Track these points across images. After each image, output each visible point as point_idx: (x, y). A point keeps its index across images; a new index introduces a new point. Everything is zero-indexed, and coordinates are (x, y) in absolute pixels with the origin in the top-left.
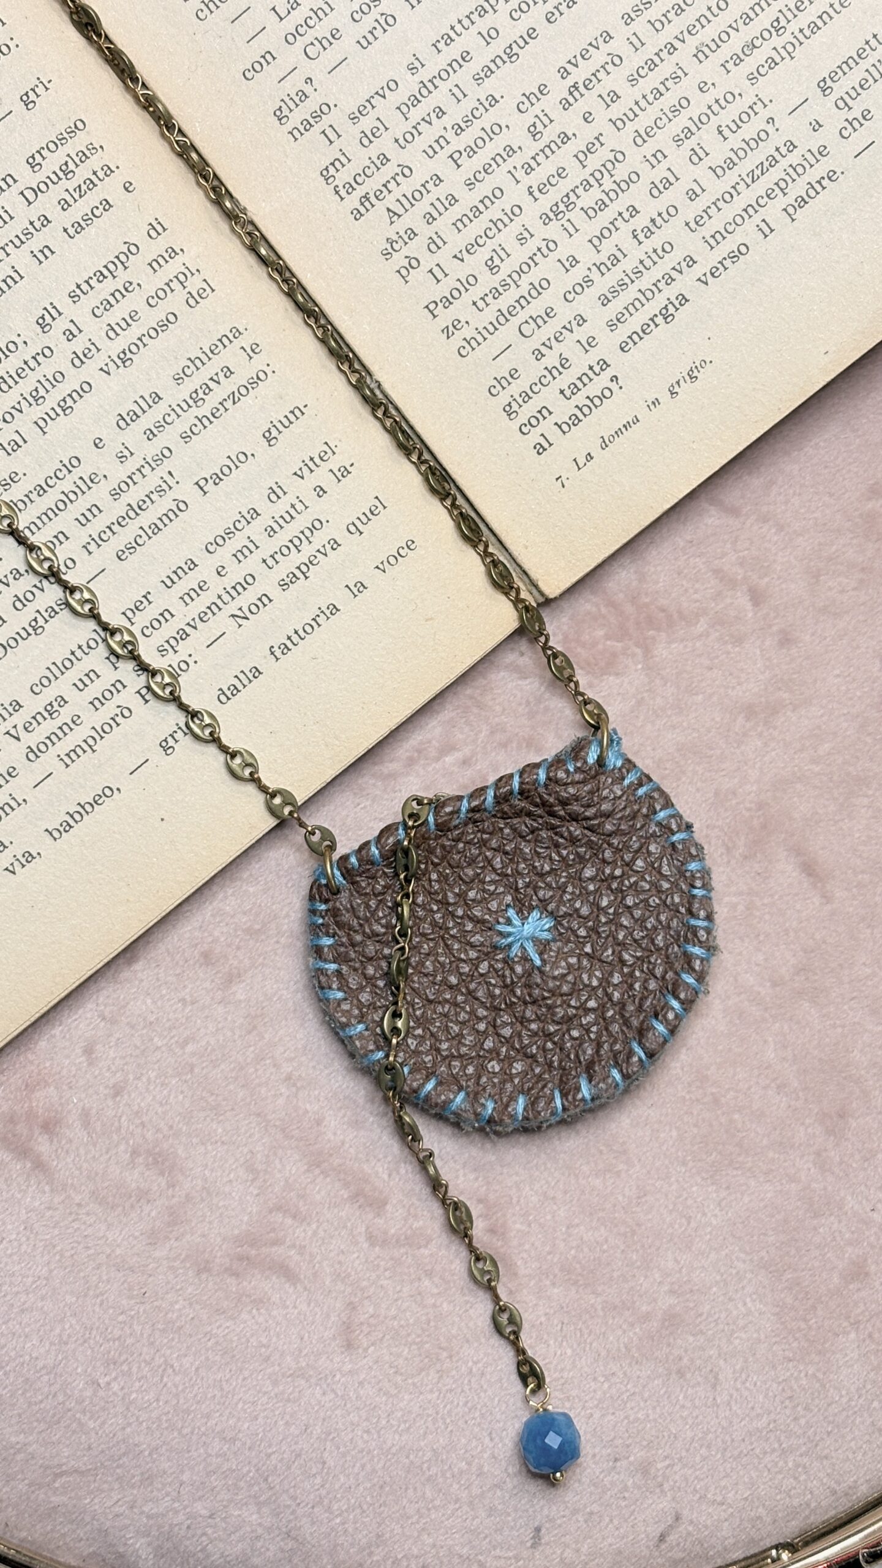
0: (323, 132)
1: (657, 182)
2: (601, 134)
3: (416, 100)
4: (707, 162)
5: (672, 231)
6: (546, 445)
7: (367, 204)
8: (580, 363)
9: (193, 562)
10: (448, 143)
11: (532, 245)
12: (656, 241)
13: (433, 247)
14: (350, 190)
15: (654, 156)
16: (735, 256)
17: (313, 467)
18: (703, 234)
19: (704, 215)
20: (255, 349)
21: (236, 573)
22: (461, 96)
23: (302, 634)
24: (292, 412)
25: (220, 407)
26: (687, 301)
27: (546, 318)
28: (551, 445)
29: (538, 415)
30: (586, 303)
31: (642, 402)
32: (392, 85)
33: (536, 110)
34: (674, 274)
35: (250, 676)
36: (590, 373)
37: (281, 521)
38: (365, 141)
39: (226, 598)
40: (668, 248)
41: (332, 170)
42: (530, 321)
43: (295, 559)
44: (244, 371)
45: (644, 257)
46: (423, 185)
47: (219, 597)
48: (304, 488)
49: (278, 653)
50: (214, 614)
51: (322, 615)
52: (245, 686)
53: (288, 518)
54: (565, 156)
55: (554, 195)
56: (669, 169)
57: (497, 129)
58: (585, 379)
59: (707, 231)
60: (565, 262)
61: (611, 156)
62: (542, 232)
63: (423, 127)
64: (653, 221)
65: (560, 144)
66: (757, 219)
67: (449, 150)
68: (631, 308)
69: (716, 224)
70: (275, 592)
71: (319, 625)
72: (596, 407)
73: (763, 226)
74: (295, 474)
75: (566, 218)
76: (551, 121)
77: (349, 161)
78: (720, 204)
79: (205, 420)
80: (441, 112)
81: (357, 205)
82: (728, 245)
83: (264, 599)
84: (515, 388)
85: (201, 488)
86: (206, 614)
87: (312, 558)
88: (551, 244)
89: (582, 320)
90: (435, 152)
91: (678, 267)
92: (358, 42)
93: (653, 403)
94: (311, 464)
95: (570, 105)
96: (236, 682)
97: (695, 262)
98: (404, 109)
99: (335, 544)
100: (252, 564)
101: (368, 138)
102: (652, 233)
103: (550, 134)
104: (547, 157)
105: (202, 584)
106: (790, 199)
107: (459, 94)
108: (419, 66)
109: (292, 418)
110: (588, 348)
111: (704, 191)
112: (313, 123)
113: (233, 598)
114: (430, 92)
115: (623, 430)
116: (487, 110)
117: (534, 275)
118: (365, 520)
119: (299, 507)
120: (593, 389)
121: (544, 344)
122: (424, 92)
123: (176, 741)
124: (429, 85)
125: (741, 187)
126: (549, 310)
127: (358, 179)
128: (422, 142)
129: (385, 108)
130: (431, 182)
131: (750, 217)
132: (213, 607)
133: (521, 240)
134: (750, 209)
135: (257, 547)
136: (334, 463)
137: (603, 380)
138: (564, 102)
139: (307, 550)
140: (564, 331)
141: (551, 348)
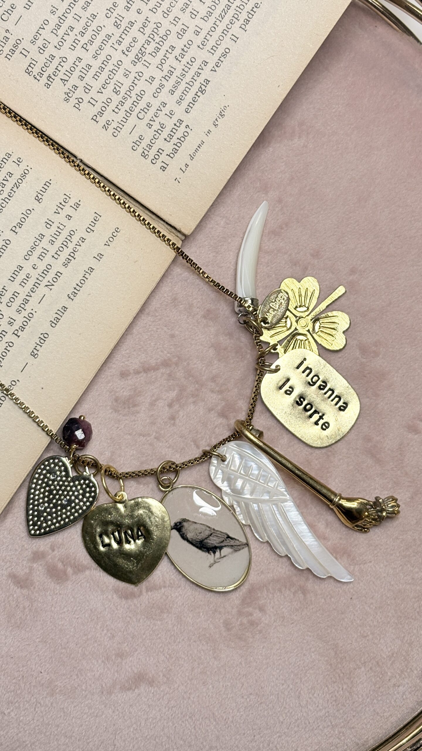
0: (21, 53)
1: (180, 32)
2: (148, 17)
3: (59, 26)
4: (199, 16)
5: (193, 51)
6: (165, 166)
7: (51, 80)
8: (169, 124)
9: (21, 267)
10: (79, 41)
11: (132, 76)
12: (187, 58)
13: (87, 91)
14: (41, 75)
15: (174, 20)
16: (224, 55)
17: (62, 207)
18: (207, 49)
19: (205, 40)
20: (19, 161)
21: (42, 266)
22: (79, 18)
23: (80, 285)
24: (45, 185)
25: (11, 191)
26: (209, 81)
27: (148, 108)
28: (168, 165)
29: (158, 153)
30: (163, 96)
31: (203, 133)
32: (46, 22)
33: (115, 14)
34: (200, 71)
35: (63, 311)
36: (175, 127)
37: (55, 236)
38: (41, 51)
39: (41, 278)
40: (193, 60)
41: (30, 69)
42: (141, 111)
43: (67, 252)
44: (17, 173)
45: (183, 67)
46: (74, 64)
47: (37, 279)
48: (61, 218)
49: (72, 297)
50: (37, 287)
51: (87, 274)
52: (61, 316)
53: (58, 234)
54: (134, 32)
55: (135, 51)
56: (183, 24)
57: (99, 29)
58: (174, 131)
59: (208, 47)
60: (149, 80)
61: (155, 26)
62: (134, 70)
63: (66, 37)
64: (183, 50)
65: (130, 27)
66: (229, 35)
67: (81, 44)
68: (185, 92)
69: (212, 42)
70: (62, 269)
71: (87, 279)
72: (183, 142)
73: (233, 37)
74: (55, 212)
75: (143, 60)
76: (123, 18)
77: (37, 62)
78: (211, 33)
79: (6, 200)
80: (72, 28)
81: (46, 81)
82: (220, 51)
83: (58, 274)
84: (144, 144)
85: (14, 231)
86: (34, 288)
87: (74, 249)
88: (140, 74)
89: (164, 104)
90: (75, 47)
91: (200, 67)
92: (25, 7)
93: (208, 132)
94: (61, 206)
95: (129, 8)
96: (57, 316)
97: (207, 63)
98: (55, 31)
99: (83, 239)
100: (48, 259)
101: (42, 49)
102: (184, 55)
103: (124, 24)
104: (126, 35)
105: (28, 275)
106: (241, 21)
107: (77, 18)
108: (56, 10)
109: (46, 187)
110: (171, 116)
111: (201, 29)
112: (15, 50)
113: (44, 278)
114: (64, 21)
115: (198, 148)
116: (92, 21)
117: (137, 90)
118: (93, 224)
119: (62, 227)
120: (179, 134)
121: (150, 120)
122: (61, 21)
123: (38, 351)
124: (63, 17)
125: (218, 23)
126: (148, 104)
127: (43, 69)
128: (67, 45)
129: (46, 34)
130: (77, 61)
131: (226, 35)
132: (36, 284)
133: (126, 75)
134: (225, 32)
135: (48, 251)
136: (72, 202)
137: (182, 129)
138: (126, 7)
139: (71, 246)
140: (158, 111)
141: (154, 121)
